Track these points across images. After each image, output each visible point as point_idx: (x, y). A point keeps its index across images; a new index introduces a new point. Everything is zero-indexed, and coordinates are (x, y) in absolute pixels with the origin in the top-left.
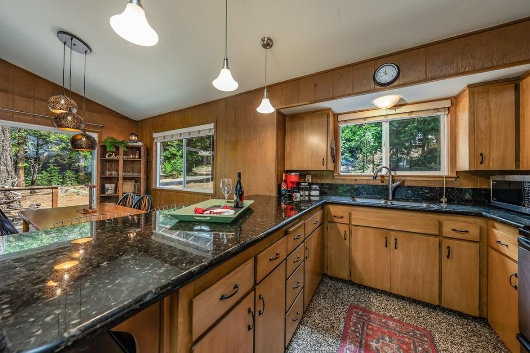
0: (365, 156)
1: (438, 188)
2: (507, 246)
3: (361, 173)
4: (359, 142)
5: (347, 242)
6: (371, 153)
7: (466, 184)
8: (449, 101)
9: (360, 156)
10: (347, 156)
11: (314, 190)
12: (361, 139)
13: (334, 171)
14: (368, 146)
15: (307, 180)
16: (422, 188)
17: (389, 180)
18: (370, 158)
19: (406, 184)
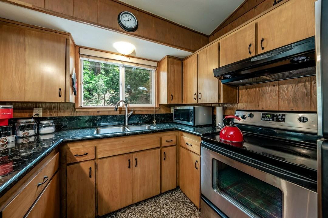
0: (99, 94)
1: (152, 114)
2: (191, 145)
3: (97, 105)
4: (95, 85)
5: (93, 179)
6: (103, 93)
7: (163, 111)
8: (156, 63)
9: (96, 94)
10: (86, 93)
11: (45, 127)
12: (96, 83)
13: (75, 103)
14: (101, 88)
15: (34, 114)
16: (144, 115)
17: (125, 111)
18: (102, 96)
19: (136, 113)
